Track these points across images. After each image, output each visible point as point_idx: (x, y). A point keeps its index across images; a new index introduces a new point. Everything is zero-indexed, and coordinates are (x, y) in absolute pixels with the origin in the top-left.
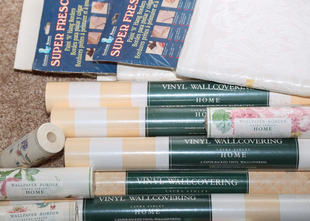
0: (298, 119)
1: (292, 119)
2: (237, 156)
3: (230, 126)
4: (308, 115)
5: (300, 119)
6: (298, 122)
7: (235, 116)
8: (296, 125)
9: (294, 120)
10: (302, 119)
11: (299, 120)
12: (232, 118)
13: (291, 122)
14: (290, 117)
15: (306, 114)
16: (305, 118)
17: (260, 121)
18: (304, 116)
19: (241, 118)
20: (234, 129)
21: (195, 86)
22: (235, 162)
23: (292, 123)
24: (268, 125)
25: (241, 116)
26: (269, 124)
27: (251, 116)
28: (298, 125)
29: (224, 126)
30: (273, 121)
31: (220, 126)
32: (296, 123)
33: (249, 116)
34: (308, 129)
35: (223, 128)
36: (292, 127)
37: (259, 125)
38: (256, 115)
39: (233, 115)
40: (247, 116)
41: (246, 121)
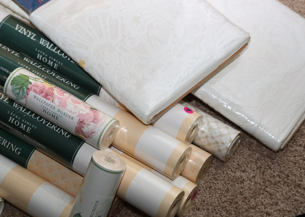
0: (85, 122)
1: (79, 120)
2: (22, 128)
3: (24, 96)
4: (96, 124)
5: (87, 124)
6: (84, 125)
7: (33, 89)
8: (80, 127)
9: (80, 121)
10: (88, 125)
11: (85, 124)
12: (29, 89)
13: (78, 121)
14: (79, 117)
15: (95, 122)
16: (91, 125)
17: (51, 105)
18: (91, 123)
19: (37, 93)
20: (26, 101)
21: (43, 41)
22: (19, 133)
23: (78, 123)
24: (56, 114)
25: (38, 92)
26: (58, 113)
27: (46, 97)
28: (82, 128)
29: (18, 93)
30: (62, 112)
31: (15, 91)
32: (81, 125)
33: (45, 96)
34: (89, 136)
35: (17, 94)
36: (76, 127)
37: (48, 109)
38: (52, 98)
39: (31, 87)
40: (44, 94)
41: (39, 99)
